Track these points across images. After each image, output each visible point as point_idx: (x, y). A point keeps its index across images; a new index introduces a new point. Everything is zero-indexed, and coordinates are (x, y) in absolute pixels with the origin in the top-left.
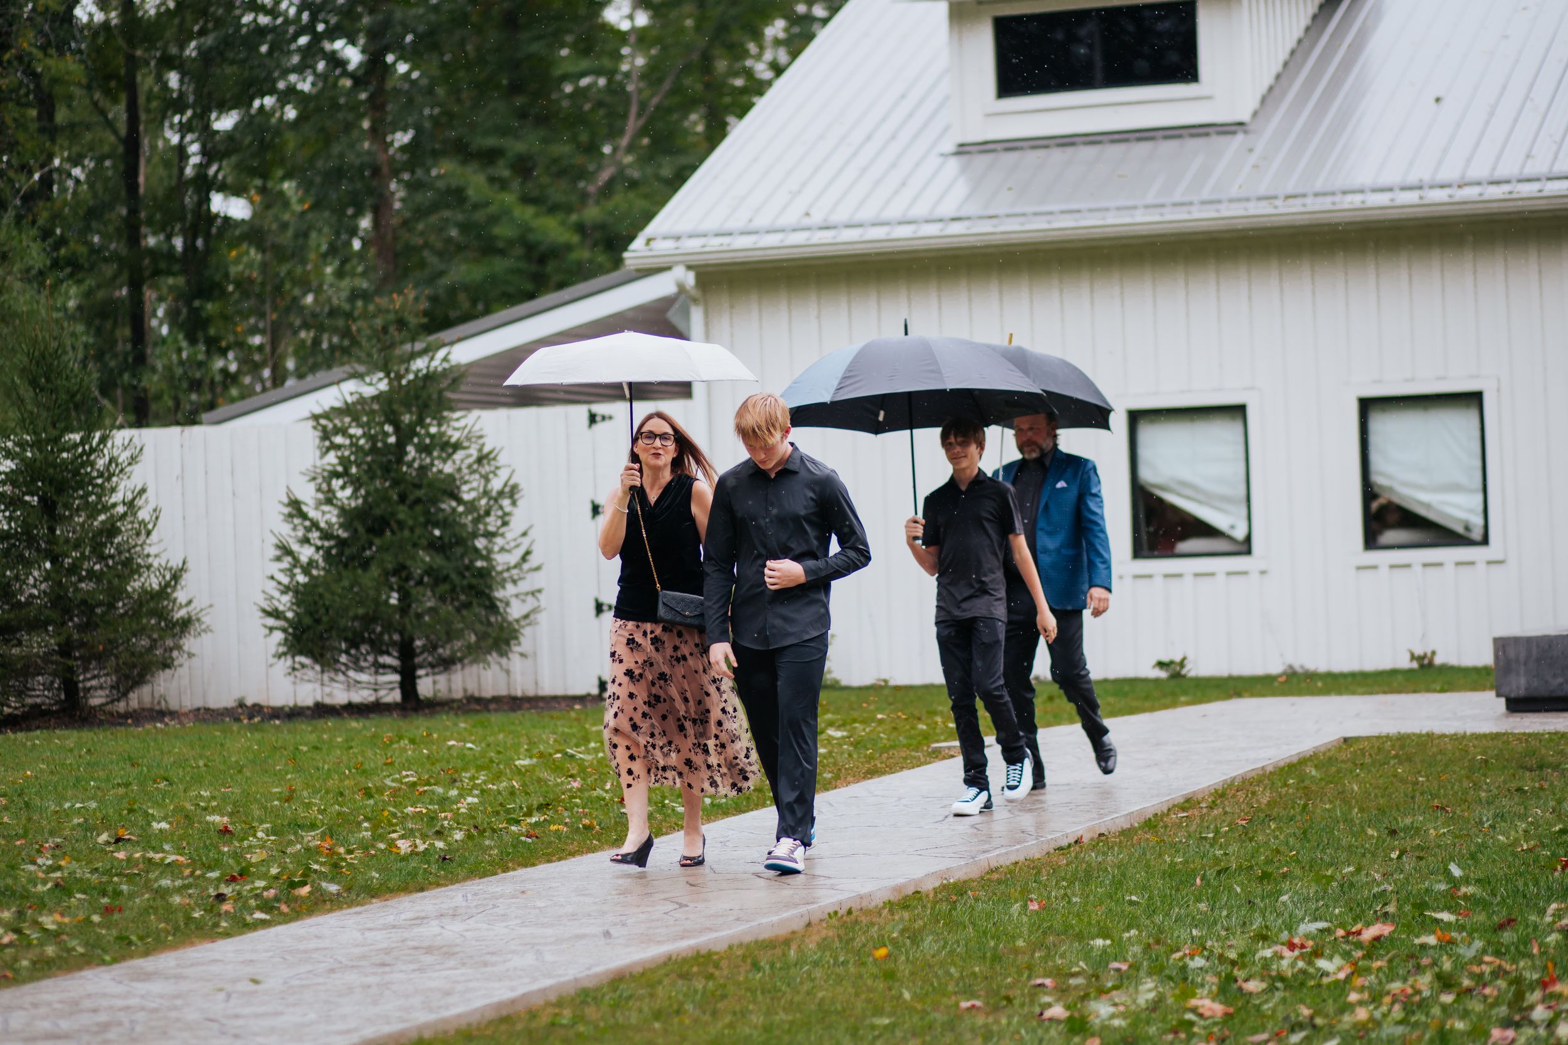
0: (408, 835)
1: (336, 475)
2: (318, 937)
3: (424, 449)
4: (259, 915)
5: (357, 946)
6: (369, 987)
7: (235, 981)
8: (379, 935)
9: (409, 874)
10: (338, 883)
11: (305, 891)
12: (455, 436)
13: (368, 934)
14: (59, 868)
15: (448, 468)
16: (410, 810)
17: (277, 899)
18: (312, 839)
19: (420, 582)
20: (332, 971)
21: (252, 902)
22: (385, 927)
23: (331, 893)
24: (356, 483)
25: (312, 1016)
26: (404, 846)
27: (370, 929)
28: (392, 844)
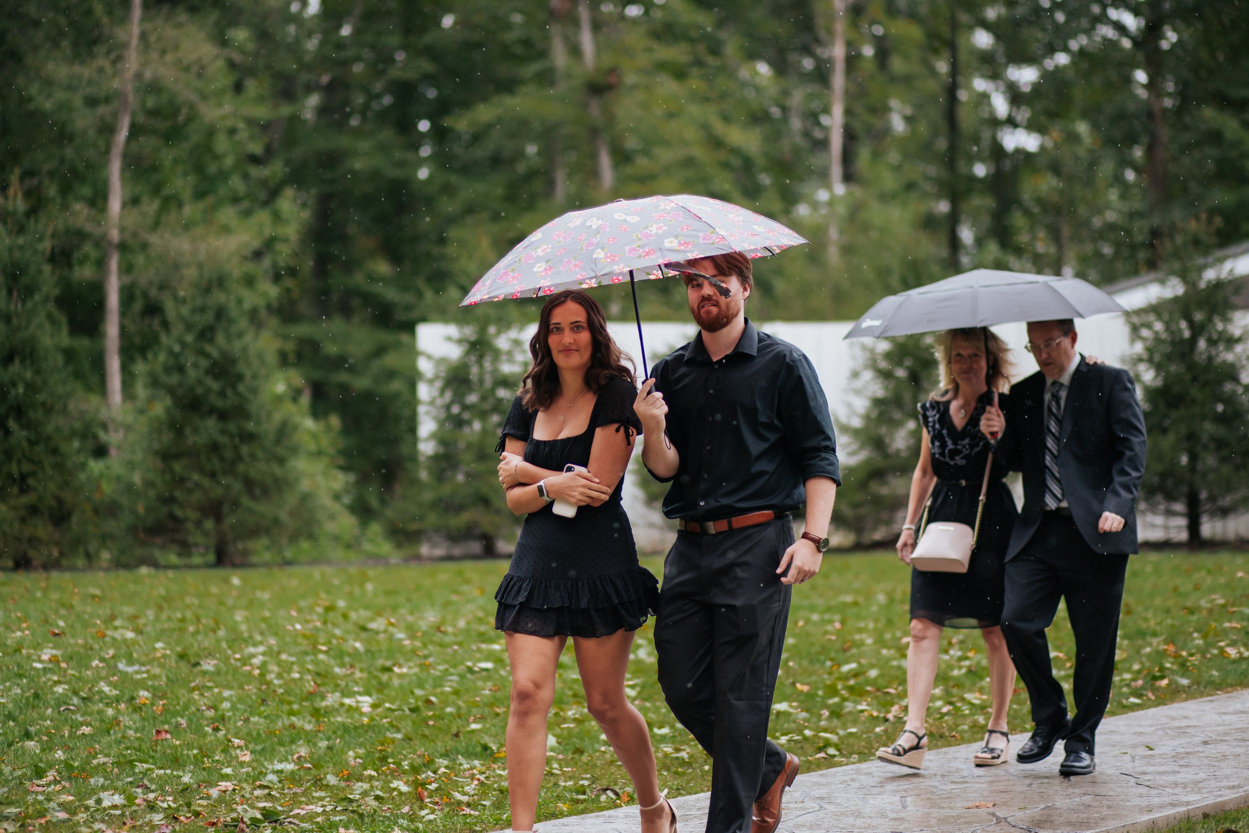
0: (1233, 644)
1: (1140, 360)
2: (1186, 718)
3: (1212, 342)
4: (1133, 700)
5: (1218, 725)
6: (1239, 755)
7: (1135, 746)
8: (1234, 718)
9: (1242, 673)
10: (1188, 678)
11: (1165, 682)
12: (1237, 332)
13: (1224, 717)
14: (967, 658)
15: (1230, 357)
16: (1227, 625)
17: (1143, 688)
18: (1158, 643)
19: (1205, 447)
20: (1205, 743)
21: (1125, 690)
22: (1236, 713)
23: (1184, 686)
24: (1159, 367)
25: (1202, 775)
26: (1232, 652)
27: (1225, 713)
28: (1222, 651)
